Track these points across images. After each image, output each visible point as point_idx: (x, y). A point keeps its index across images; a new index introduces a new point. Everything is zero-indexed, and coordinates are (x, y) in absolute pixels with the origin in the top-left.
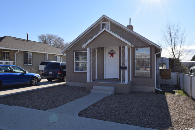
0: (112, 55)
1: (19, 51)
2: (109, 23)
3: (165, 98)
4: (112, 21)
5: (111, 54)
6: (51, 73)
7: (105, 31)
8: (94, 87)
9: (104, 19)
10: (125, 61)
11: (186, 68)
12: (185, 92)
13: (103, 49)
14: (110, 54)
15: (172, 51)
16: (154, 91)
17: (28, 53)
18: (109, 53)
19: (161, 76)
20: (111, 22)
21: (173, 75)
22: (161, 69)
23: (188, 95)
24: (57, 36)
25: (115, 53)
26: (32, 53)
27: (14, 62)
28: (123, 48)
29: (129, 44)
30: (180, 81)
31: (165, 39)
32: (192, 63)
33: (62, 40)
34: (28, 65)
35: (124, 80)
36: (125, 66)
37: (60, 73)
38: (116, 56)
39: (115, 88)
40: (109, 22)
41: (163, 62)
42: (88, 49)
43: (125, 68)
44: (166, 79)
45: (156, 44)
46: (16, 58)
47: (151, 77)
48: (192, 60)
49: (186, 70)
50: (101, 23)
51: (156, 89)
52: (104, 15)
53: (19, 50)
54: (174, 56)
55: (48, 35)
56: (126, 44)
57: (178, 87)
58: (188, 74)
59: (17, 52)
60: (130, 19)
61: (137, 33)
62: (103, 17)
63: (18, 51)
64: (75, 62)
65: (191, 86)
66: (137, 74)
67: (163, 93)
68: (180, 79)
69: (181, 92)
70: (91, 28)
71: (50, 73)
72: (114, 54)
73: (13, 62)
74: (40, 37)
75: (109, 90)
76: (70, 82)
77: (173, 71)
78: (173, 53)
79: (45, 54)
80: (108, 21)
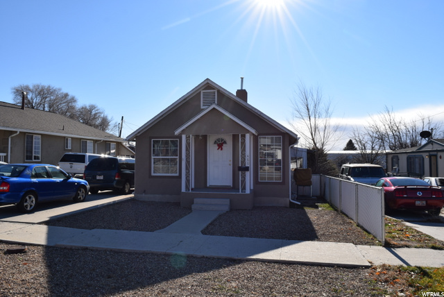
0: (220, 146)
1: (18, 133)
2: (216, 93)
3: (305, 214)
4: (221, 89)
5: (218, 145)
6: (102, 178)
7: (214, 108)
8: (196, 200)
9: (208, 85)
10: (247, 158)
11: (335, 166)
12: (332, 206)
13: (205, 137)
14: (216, 145)
15: (311, 137)
16: (288, 205)
17: (34, 135)
18: (215, 143)
19: (296, 181)
20: (219, 91)
21: (315, 178)
22: (296, 170)
23: (335, 209)
24: (60, 89)
25: (225, 142)
26: (40, 136)
27: (7, 155)
28: (244, 136)
29: (253, 131)
30: (325, 189)
31: (298, 115)
32: (345, 154)
33: (73, 100)
34: (34, 160)
35: (244, 188)
36: (247, 165)
37: (118, 177)
38: (228, 148)
39: (231, 201)
40: (216, 91)
41: (297, 155)
42: (184, 137)
43: (247, 169)
44: (304, 186)
45: (291, 131)
46: (11, 148)
47: (284, 182)
48: (345, 150)
49: (334, 169)
50: (202, 92)
51: (290, 202)
52: (208, 79)
53: (19, 130)
54: (315, 144)
55: (38, 86)
56: (248, 131)
57: (322, 198)
58: (338, 176)
59: (15, 135)
60: (242, 78)
61: (262, 113)
62: (206, 82)
63: (16, 132)
64: (153, 157)
65: (341, 196)
66: (262, 179)
67: (301, 207)
68: (325, 184)
69: (327, 205)
70: (184, 100)
71: (98, 178)
72: (224, 145)
73: (5, 154)
74: (17, 91)
75: (223, 205)
76: (144, 195)
77: (315, 172)
78: (313, 140)
79: (65, 137)
80: (214, 89)
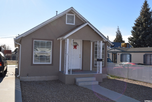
0: (75, 47)
2: (75, 16)
4: (79, 15)
16: (106, 78)
36: (101, 58)
40: (74, 15)
42: (68, 40)
50: (67, 14)
52: (72, 7)
62: (71, 9)
64: (34, 52)
72: (77, 46)
76: (28, 77)
